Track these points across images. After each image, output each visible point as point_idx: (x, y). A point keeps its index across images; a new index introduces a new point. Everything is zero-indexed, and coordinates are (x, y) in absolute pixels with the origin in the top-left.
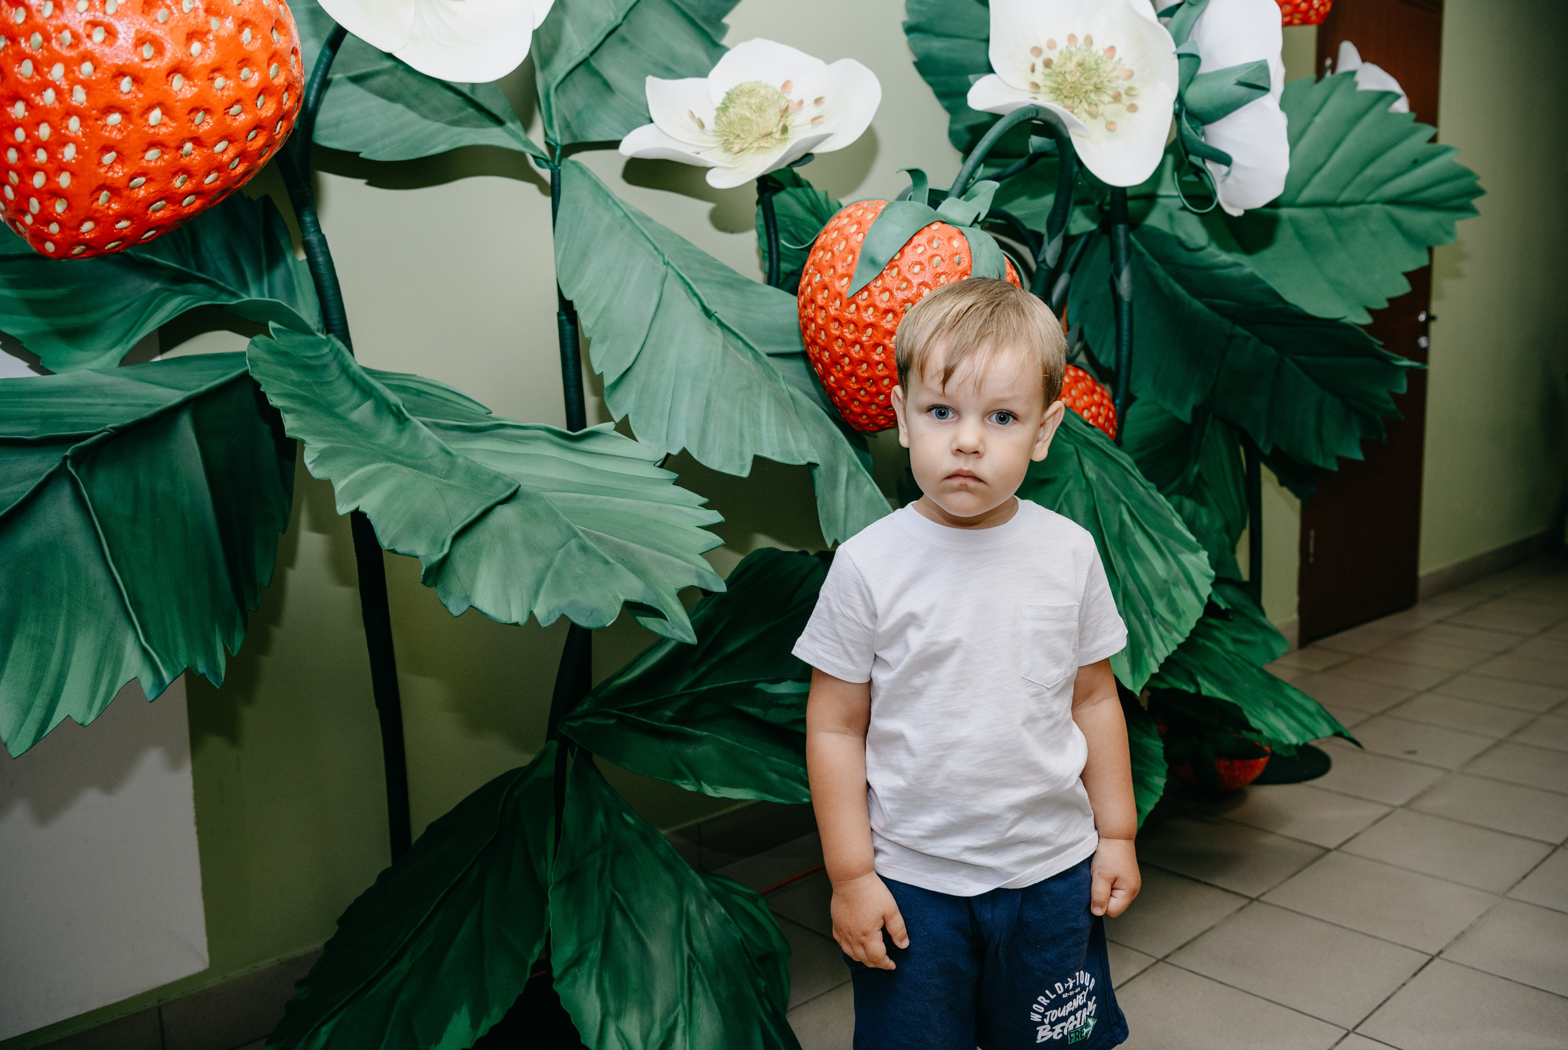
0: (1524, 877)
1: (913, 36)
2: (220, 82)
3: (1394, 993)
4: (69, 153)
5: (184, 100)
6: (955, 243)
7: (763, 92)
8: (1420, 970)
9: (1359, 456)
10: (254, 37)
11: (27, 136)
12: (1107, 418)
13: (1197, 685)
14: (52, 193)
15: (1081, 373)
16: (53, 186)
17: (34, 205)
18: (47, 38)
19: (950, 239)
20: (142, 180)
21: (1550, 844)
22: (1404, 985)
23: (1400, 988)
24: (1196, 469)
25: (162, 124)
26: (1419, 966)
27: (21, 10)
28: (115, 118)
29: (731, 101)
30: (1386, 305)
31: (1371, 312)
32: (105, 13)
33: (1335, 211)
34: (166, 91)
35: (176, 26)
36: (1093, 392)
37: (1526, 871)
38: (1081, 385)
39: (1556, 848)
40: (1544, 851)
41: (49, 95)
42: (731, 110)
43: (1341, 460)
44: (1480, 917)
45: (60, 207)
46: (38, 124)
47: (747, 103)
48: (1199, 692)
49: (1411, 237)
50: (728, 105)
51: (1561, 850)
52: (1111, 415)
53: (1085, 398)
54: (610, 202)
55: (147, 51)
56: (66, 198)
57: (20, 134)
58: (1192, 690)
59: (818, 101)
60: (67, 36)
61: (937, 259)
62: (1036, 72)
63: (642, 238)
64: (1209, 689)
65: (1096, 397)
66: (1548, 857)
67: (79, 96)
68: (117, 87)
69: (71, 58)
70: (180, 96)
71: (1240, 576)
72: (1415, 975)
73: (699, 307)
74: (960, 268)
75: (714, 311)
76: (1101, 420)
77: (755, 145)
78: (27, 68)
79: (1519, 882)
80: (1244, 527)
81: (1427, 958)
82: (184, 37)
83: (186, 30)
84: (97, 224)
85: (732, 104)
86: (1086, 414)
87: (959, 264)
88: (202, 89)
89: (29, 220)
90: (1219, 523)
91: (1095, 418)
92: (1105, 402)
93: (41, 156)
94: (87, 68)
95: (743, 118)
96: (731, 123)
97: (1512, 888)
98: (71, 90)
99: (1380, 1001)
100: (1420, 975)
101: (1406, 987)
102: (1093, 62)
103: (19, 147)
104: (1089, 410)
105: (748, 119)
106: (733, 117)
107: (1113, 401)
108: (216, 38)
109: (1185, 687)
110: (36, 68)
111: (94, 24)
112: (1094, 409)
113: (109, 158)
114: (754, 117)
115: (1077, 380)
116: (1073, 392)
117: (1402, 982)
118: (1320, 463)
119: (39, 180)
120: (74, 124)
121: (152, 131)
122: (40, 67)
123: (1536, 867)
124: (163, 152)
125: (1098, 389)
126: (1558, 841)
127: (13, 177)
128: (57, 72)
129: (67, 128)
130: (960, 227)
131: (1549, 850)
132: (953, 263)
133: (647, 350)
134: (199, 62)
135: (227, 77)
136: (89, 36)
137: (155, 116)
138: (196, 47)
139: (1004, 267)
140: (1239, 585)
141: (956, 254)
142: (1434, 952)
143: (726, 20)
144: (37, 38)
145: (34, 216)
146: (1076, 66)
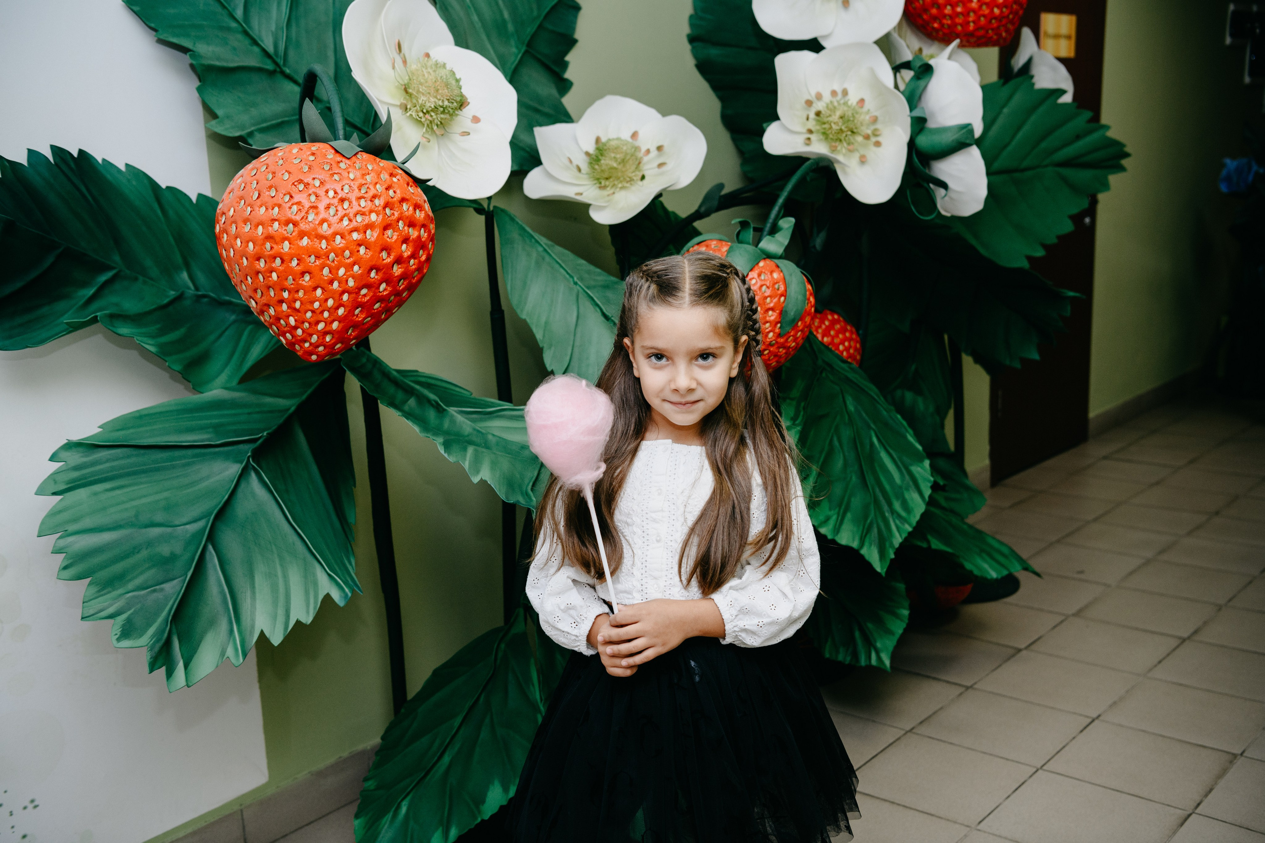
0: (1160, 662)
1: (695, 44)
2: (412, 262)
3: (1067, 744)
4: (341, 311)
5: (397, 276)
6: (775, 275)
7: (625, 148)
8: (1085, 728)
9: (1036, 356)
10: (425, 232)
11: (320, 305)
12: (855, 349)
13: (928, 542)
14: (325, 333)
15: (836, 317)
16: (328, 329)
17: (314, 338)
18: (337, 256)
19: (772, 272)
20: (370, 318)
21: (1180, 638)
22: (1074, 738)
23: (1071, 741)
24: (913, 367)
25: (385, 290)
26: (1085, 725)
27: (324, 241)
28: (364, 291)
29: (602, 155)
30: (1055, 241)
31: (1045, 247)
32: (366, 237)
33: (1017, 175)
34: (391, 273)
35: (397, 239)
36: (846, 330)
37: (1161, 658)
38: (837, 327)
39: (1183, 640)
40: (1174, 643)
41: (336, 284)
42: (602, 162)
43: (1024, 361)
44: (1127, 692)
45: (328, 338)
46: (326, 300)
47: (615, 158)
48: (930, 547)
49: (1074, 188)
50: (600, 157)
51: (1187, 642)
52: (858, 346)
53: (841, 336)
54: (533, 240)
55: (384, 254)
56: (333, 334)
57: (316, 305)
58: (925, 545)
59: (660, 148)
60: (347, 253)
61: (764, 288)
62: (810, 120)
63: (557, 266)
64: (936, 544)
65: (848, 334)
66: (1177, 647)
67: (351, 283)
68: (369, 276)
69: (350, 263)
70: (396, 275)
71: (949, 449)
72: (1082, 731)
73: (600, 313)
74: (779, 292)
75: (610, 316)
76: (851, 351)
77: (620, 185)
78: (326, 271)
79: (1156, 666)
80: (949, 407)
81: (1089, 720)
82: (401, 243)
83: (401, 239)
84: (342, 344)
85: (603, 158)
86: (841, 347)
87: (778, 289)
88: (405, 269)
89: (307, 345)
90: (931, 409)
91: (847, 349)
92: (854, 336)
93: (326, 314)
94: (356, 268)
95: (613, 168)
96: (603, 171)
97: (1150, 670)
98: (347, 281)
99: (1058, 749)
100: (1085, 732)
101: (1075, 740)
102: (850, 114)
103: (313, 312)
104: (844, 345)
105: (616, 169)
106: (604, 167)
107: (858, 334)
108: (413, 239)
109: (919, 543)
110: (330, 272)
111: (360, 245)
112: (846, 344)
113: (357, 312)
114: (620, 167)
115: (833, 322)
116: (832, 333)
117: (1073, 736)
118: (1008, 362)
119: (321, 326)
120: (345, 297)
121: (381, 294)
122: (332, 270)
123: (1168, 655)
124: (381, 303)
125: (849, 328)
126: (1185, 635)
127: (306, 325)
128: (342, 271)
129: (342, 299)
130: (776, 261)
131: (1177, 642)
132: (775, 288)
133: (576, 350)
134: (406, 255)
135: (415, 259)
136: (358, 251)
137: (383, 286)
138: (404, 246)
139: (805, 287)
140: (948, 456)
141: (776, 283)
142: (1095, 716)
143: (567, 58)
144: (332, 255)
145: (311, 344)
146: (839, 119)
